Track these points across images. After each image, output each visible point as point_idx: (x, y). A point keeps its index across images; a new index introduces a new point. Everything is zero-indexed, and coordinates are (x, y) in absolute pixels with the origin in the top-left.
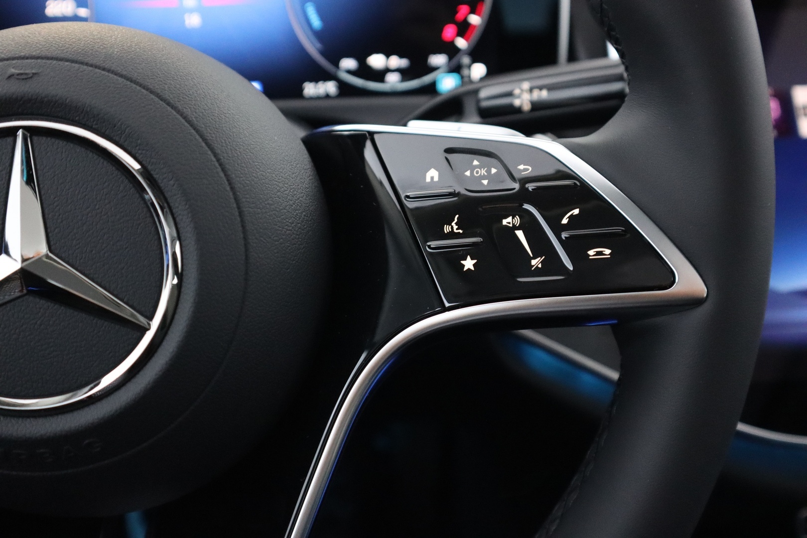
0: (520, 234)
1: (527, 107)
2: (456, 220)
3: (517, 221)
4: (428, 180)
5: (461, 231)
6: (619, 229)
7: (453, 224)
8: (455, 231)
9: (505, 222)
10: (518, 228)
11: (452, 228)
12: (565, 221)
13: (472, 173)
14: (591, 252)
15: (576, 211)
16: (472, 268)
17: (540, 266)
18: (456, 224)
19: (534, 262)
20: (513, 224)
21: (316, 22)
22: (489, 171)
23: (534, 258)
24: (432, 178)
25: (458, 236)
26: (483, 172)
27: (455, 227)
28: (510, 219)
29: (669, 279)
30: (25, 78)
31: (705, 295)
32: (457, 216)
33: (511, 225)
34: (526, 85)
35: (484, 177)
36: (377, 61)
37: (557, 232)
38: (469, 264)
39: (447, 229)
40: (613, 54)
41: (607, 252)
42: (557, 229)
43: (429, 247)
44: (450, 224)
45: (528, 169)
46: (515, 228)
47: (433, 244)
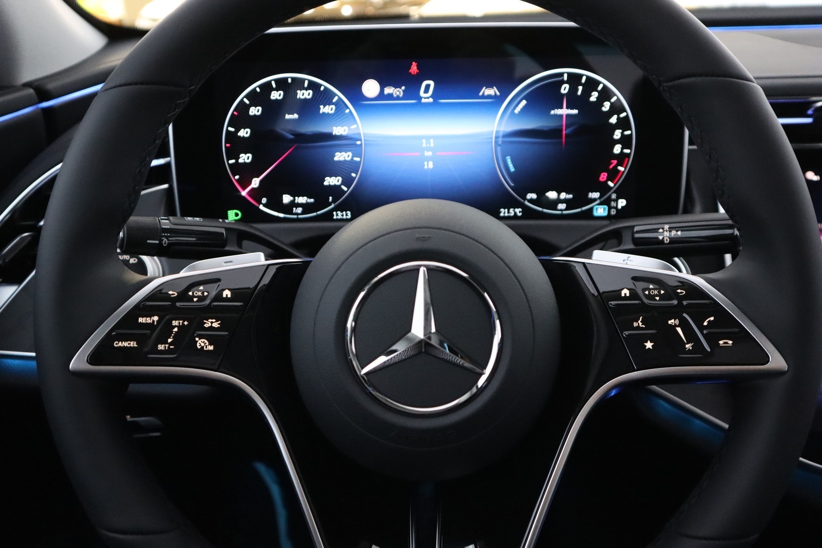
0: (679, 330)
1: (667, 241)
2: (641, 320)
3: (677, 322)
4: (623, 295)
5: (644, 326)
6: (736, 330)
7: (639, 322)
8: (640, 326)
9: (670, 322)
10: (678, 326)
11: (639, 324)
12: (705, 324)
13: (649, 292)
14: (721, 342)
15: (712, 318)
16: (651, 348)
17: (691, 348)
18: (641, 322)
19: (687, 346)
20: (675, 324)
21: (512, 169)
22: (659, 292)
23: (688, 344)
24: (625, 294)
25: (642, 329)
26: (656, 292)
27: (640, 324)
28: (673, 321)
29: (766, 360)
30: (423, 239)
31: (787, 369)
32: (641, 317)
33: (673, 324)
34: (666, 227)
35: (657, 296)
36: (552, 195)
37: (701, 330)
38: (649, 345)
39: (635, 324)
40: (722, 210)
41: (730, 342)
42: (701, 328)
43: (625, 334)
44: (637, 322)
45: (683, 293)
46: (676, 326)
47: (627, 333)
